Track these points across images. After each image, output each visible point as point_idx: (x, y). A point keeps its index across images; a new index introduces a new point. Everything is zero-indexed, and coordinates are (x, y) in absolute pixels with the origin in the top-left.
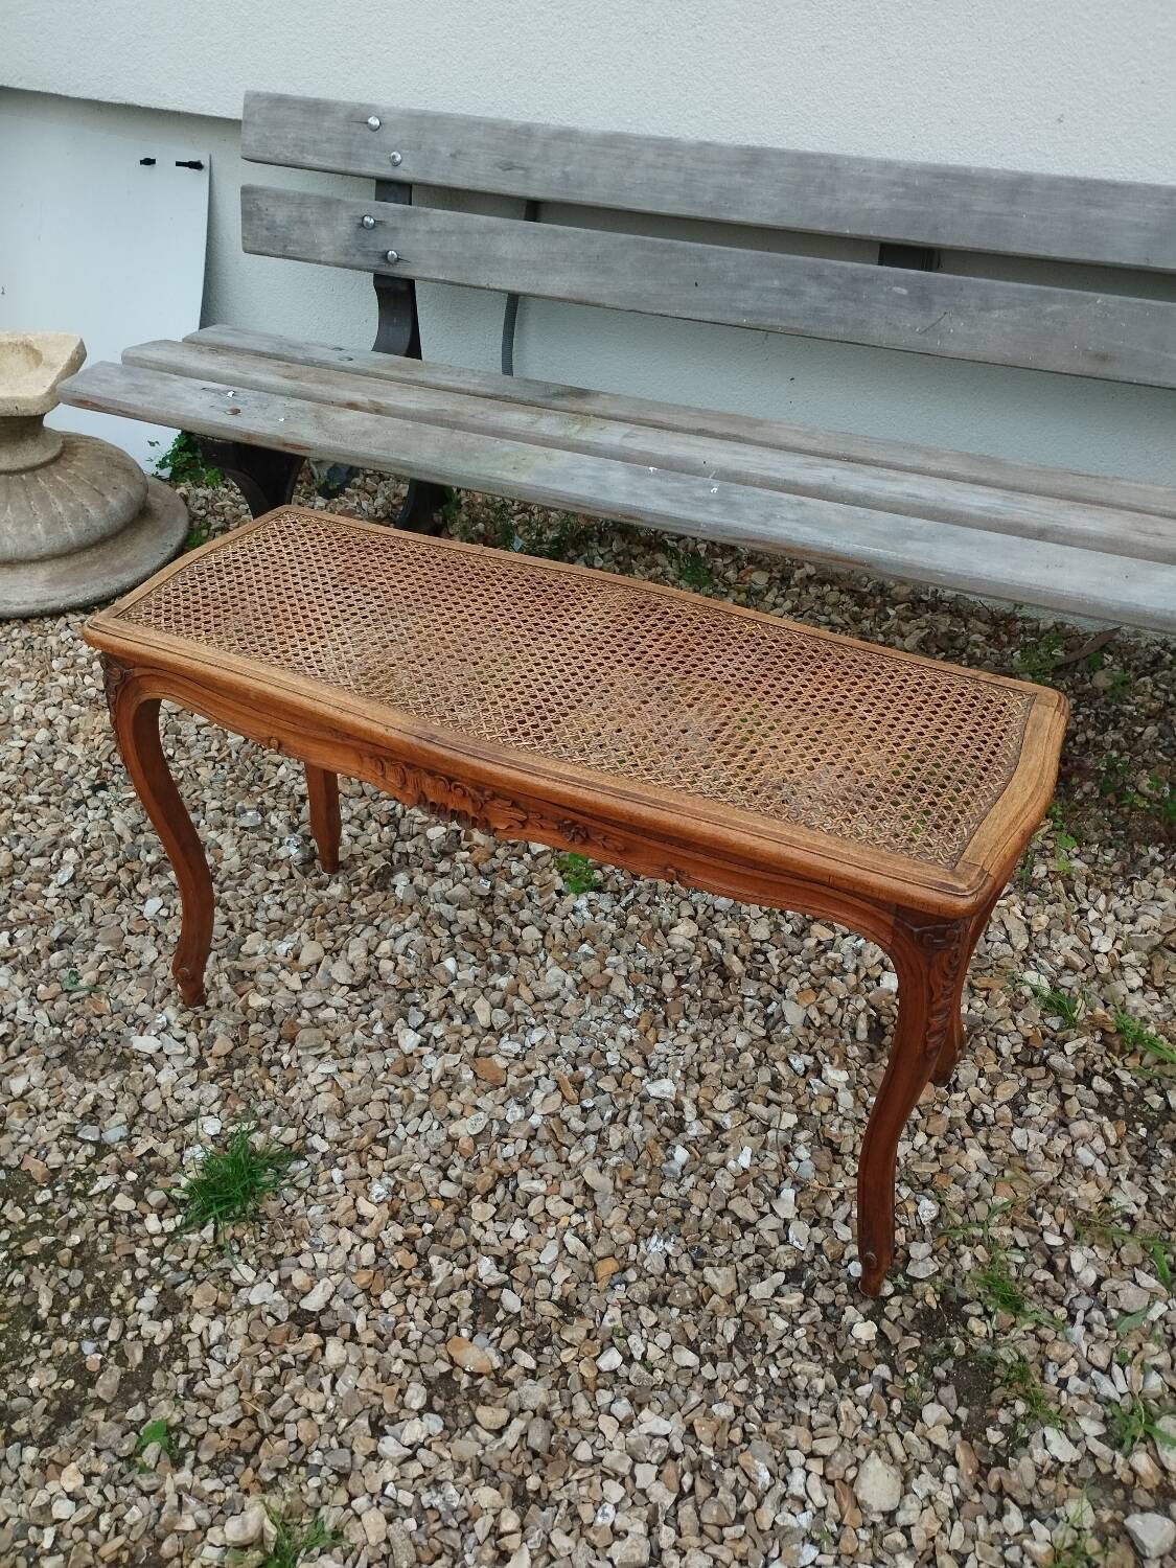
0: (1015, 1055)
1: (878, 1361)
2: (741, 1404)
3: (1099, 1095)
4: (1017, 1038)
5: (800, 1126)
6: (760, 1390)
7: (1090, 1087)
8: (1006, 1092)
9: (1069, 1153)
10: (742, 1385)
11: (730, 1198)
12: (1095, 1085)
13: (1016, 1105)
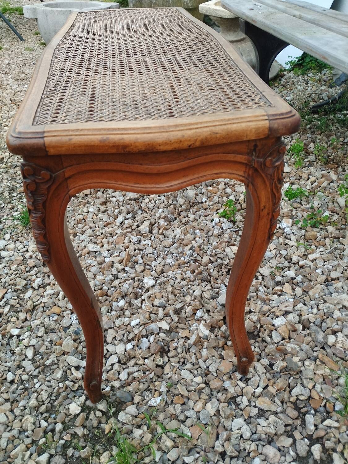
0: (298, 399)
1: (63, 423)
2: (16, 381)
3: (310, 453)
4: (306, 393)
5: (166, 332)
6: (27, 385)
7: (310, 446)
8: (264, 403)
9: (252, 454)
10: (25, 377)
11: (111, 328)
12: (313, 448)
13: (262, 413)
